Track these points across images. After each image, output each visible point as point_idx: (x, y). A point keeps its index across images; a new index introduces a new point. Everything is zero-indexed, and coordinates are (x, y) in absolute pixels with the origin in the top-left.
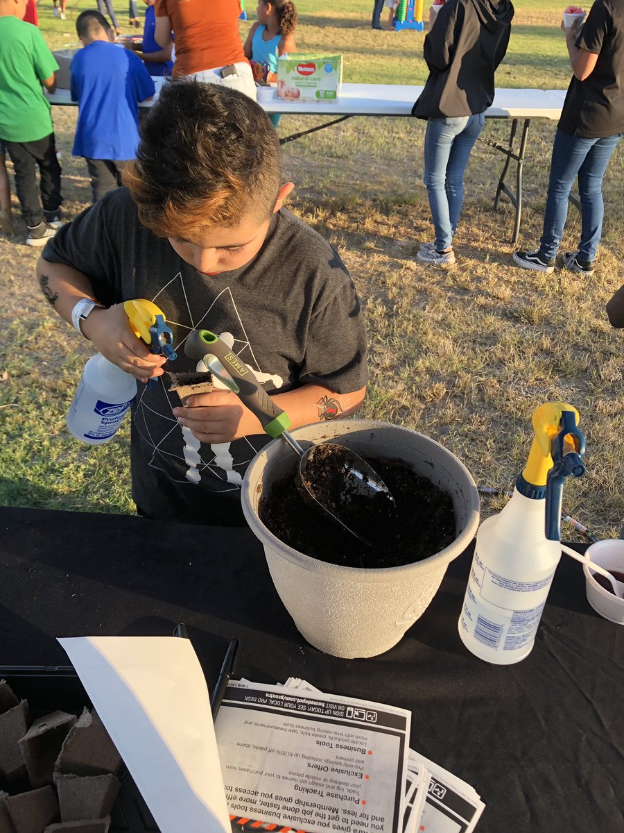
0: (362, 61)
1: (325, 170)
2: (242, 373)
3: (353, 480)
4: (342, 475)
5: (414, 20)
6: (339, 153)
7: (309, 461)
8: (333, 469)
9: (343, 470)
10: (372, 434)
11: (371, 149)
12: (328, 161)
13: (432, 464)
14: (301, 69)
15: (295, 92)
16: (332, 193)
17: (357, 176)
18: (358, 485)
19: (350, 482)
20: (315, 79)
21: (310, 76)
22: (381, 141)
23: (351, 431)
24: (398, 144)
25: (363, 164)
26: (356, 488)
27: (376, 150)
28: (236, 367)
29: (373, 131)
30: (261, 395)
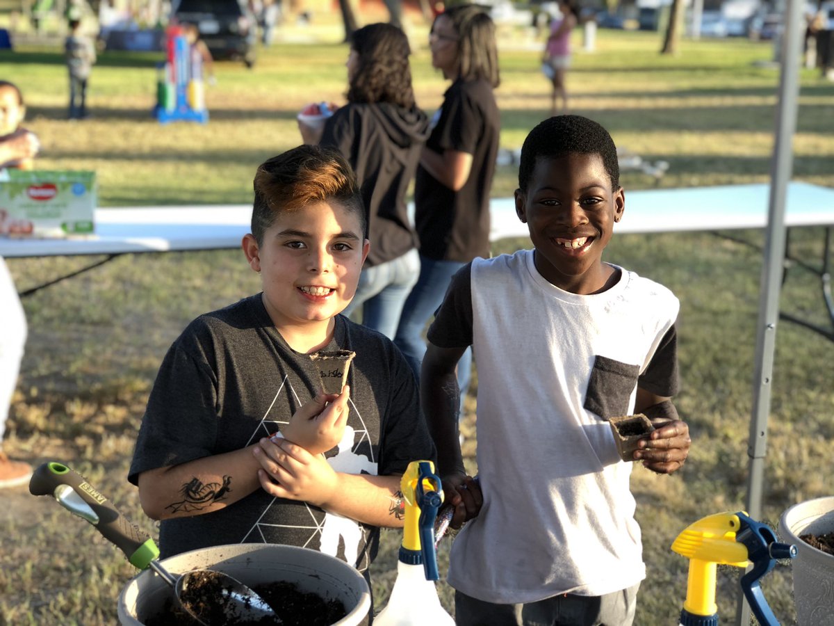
0: (108, 174)
1: (75, 345)
2: (100, 501)
3: (234, 609)
4: (221, 606)
5: (189, 106)
6: (96, 316)
7: (183, 591)
8: (211, 600)
9: (222, 602)
10: (248, 559)
11: (148, 309)
12: (77, 331)
13: (317, 576)
14: (34, 192)
15: (26, 227)
16: (94, 378)
17: (131, 350)
18: (240, 614)
19: (231, 612)
20: (57, 206)
21: (50, 202)
22: (163, 293)
23: (225, 558)
24: (194, 295)
25: (139, 331)
26: (239, 617)
27: (158, 309)
28: (93, 495)
29: (147, 279)
30: (123, 523)
